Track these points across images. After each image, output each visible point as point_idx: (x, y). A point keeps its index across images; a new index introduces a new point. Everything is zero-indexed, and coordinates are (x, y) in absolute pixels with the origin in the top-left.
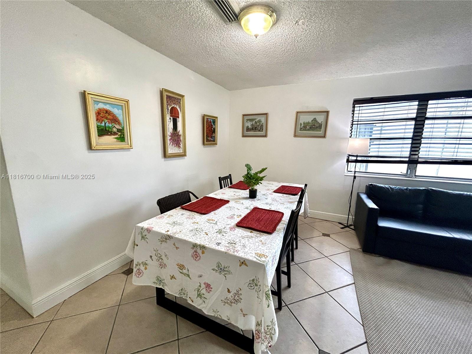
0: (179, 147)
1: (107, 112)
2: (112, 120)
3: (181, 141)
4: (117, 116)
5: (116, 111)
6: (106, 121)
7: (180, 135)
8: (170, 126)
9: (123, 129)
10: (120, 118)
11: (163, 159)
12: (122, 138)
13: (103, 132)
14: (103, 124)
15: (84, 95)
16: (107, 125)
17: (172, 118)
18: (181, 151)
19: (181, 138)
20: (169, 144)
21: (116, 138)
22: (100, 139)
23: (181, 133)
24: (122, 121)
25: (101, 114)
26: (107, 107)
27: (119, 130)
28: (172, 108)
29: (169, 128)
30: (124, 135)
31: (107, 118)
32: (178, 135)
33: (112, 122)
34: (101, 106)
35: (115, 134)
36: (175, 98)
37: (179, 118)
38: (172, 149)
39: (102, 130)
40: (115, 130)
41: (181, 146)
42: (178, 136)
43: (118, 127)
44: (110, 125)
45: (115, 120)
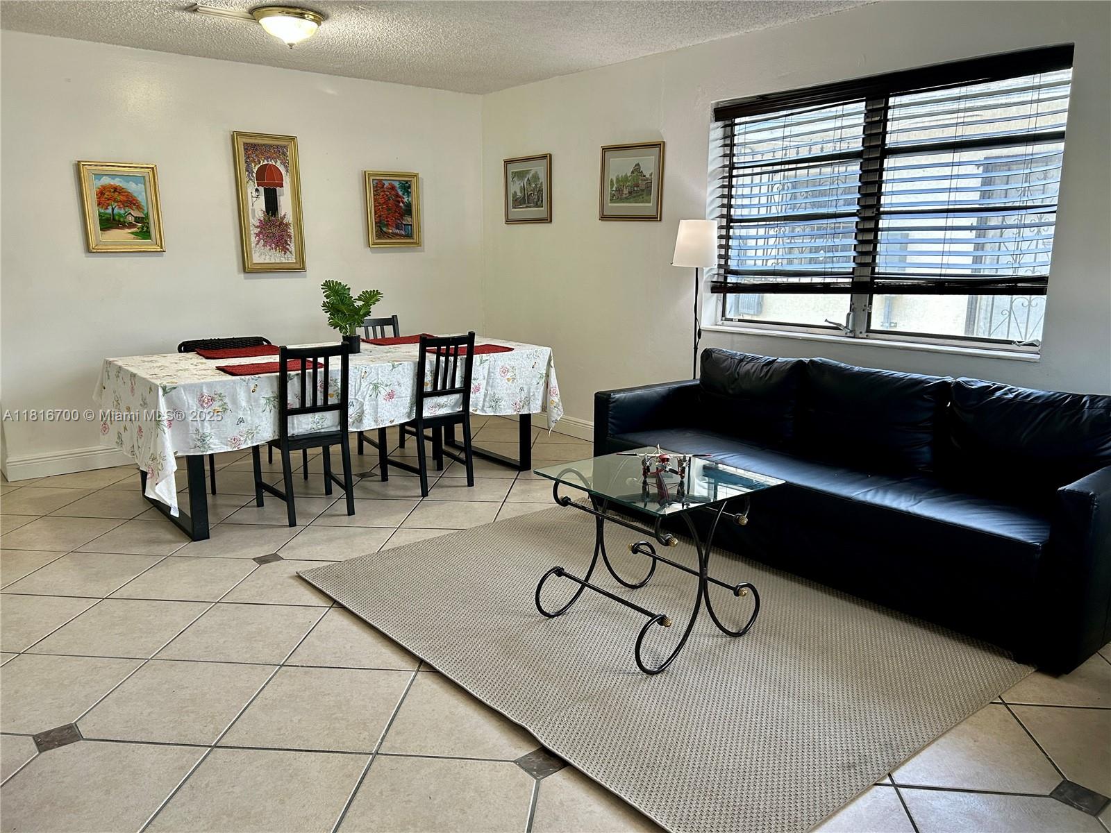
0: (285, 250)
1: (116, 189)
2: (126, 202)
3: (290, 237)
4: (135, 195)
5: (133, 188)
6: (115, 205)
7: (287, 225)
8: (258, 205)
9: (147, 217)
10: (141, 198)
11: (242, 275)
12: (145, 234)
13: (108, 223)
14: (110, 211)
15: (78, 167)
16: (116, 211)
17: (261, 189)
18: (291, 259)
19: (292, 231)
20: (253, 245)
21: (132, 233)
22: (103, 235)
23: (290, 218)
24: (143, 204)
25: (105, 196)
26: (117, 182)
27: (138, 220)
28: (262, 170)
29: (253, 211)
30: (148, 228)
31: (115, 201)
32: (282, 223)
33: (124, 206)
34: (106, 181)
35: (131, 226)
36: (271, 146)
37: (281, 186)
38: (262, 255)
39: (108, 220)
40: (131, 219)
41: (292, 247)
42: (283, 226)
43: (136, 213)
44: (122, 212)
45: (131, 202)
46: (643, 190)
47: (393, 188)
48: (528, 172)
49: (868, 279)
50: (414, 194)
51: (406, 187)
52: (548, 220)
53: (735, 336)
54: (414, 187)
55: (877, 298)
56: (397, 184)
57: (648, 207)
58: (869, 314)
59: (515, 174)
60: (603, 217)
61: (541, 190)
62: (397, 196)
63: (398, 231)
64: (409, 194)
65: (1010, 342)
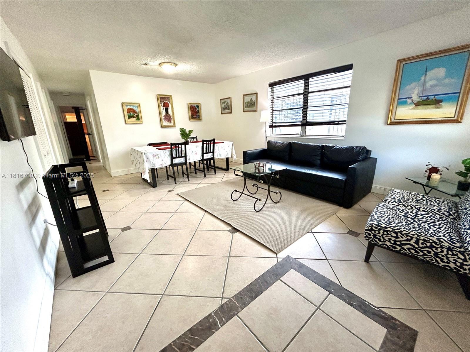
0: (171, 122)
1: (131, 109)
3: (172, 119)
4: (135, 110)
5: (135, 109)
6: (131, 112)
7: (171, 116)
8: (164, 112)
9: (139, 115)
10: (137, 111)
11: (161, 128)
12: (138, 119)
13: (130, 117)
14: (130, 114)
15: (122, 104)
16: (131, 114)
17: (164, 108)
18: (172, 124)
19: (172, 117)
20: (163, 121)
21: (136, 119)
22: (129, 120)
23: (171, 115)
24: (138, 112)
25: (129, 110)
26: (131, 107)
27: (136, 116)
28: (164, 103)
29: (163, 113)
30: (139, 118)
31: (131, 111)
32: (169, 116)
33: (133, 113)
34: (129, 107)
35: (135, 117)
36: (166, 98)
37: (169, 107)
38: (165, 123)
39: (130, 116)
40: (135, 116)
41: (172, 121)
42: (170, 116)
43: (136, 114)
44: (133, 114)
45: (135, 112)
46: (253, 105)
47: (195, 107)
48: (226, 102)
49: (305, 123)
50: (200, 108)
51: (198, 106)
52: (231, 113)
53: (275, 138)
54: (199, 106)
55: (307, 127)
56: (195, 106)
57: (254, 108)
58: (306, 131)
59: (223, 102)
60: (244, 111)
61: (229, 106)
62: (196, 108)
63: (196, 117)
64: (198, 108)
65: (337, 136)
